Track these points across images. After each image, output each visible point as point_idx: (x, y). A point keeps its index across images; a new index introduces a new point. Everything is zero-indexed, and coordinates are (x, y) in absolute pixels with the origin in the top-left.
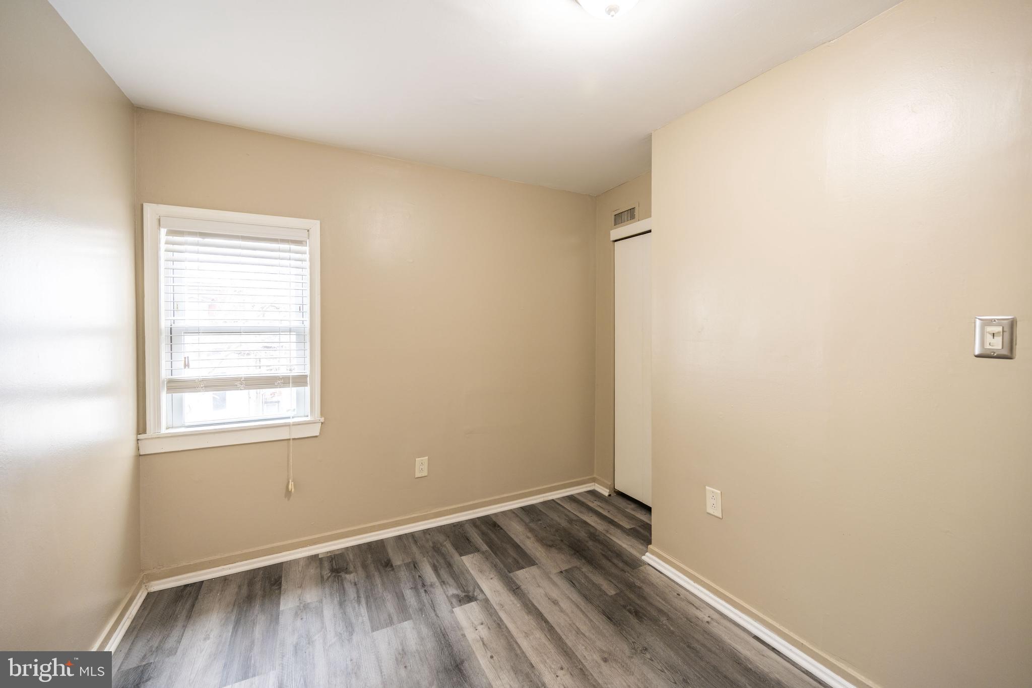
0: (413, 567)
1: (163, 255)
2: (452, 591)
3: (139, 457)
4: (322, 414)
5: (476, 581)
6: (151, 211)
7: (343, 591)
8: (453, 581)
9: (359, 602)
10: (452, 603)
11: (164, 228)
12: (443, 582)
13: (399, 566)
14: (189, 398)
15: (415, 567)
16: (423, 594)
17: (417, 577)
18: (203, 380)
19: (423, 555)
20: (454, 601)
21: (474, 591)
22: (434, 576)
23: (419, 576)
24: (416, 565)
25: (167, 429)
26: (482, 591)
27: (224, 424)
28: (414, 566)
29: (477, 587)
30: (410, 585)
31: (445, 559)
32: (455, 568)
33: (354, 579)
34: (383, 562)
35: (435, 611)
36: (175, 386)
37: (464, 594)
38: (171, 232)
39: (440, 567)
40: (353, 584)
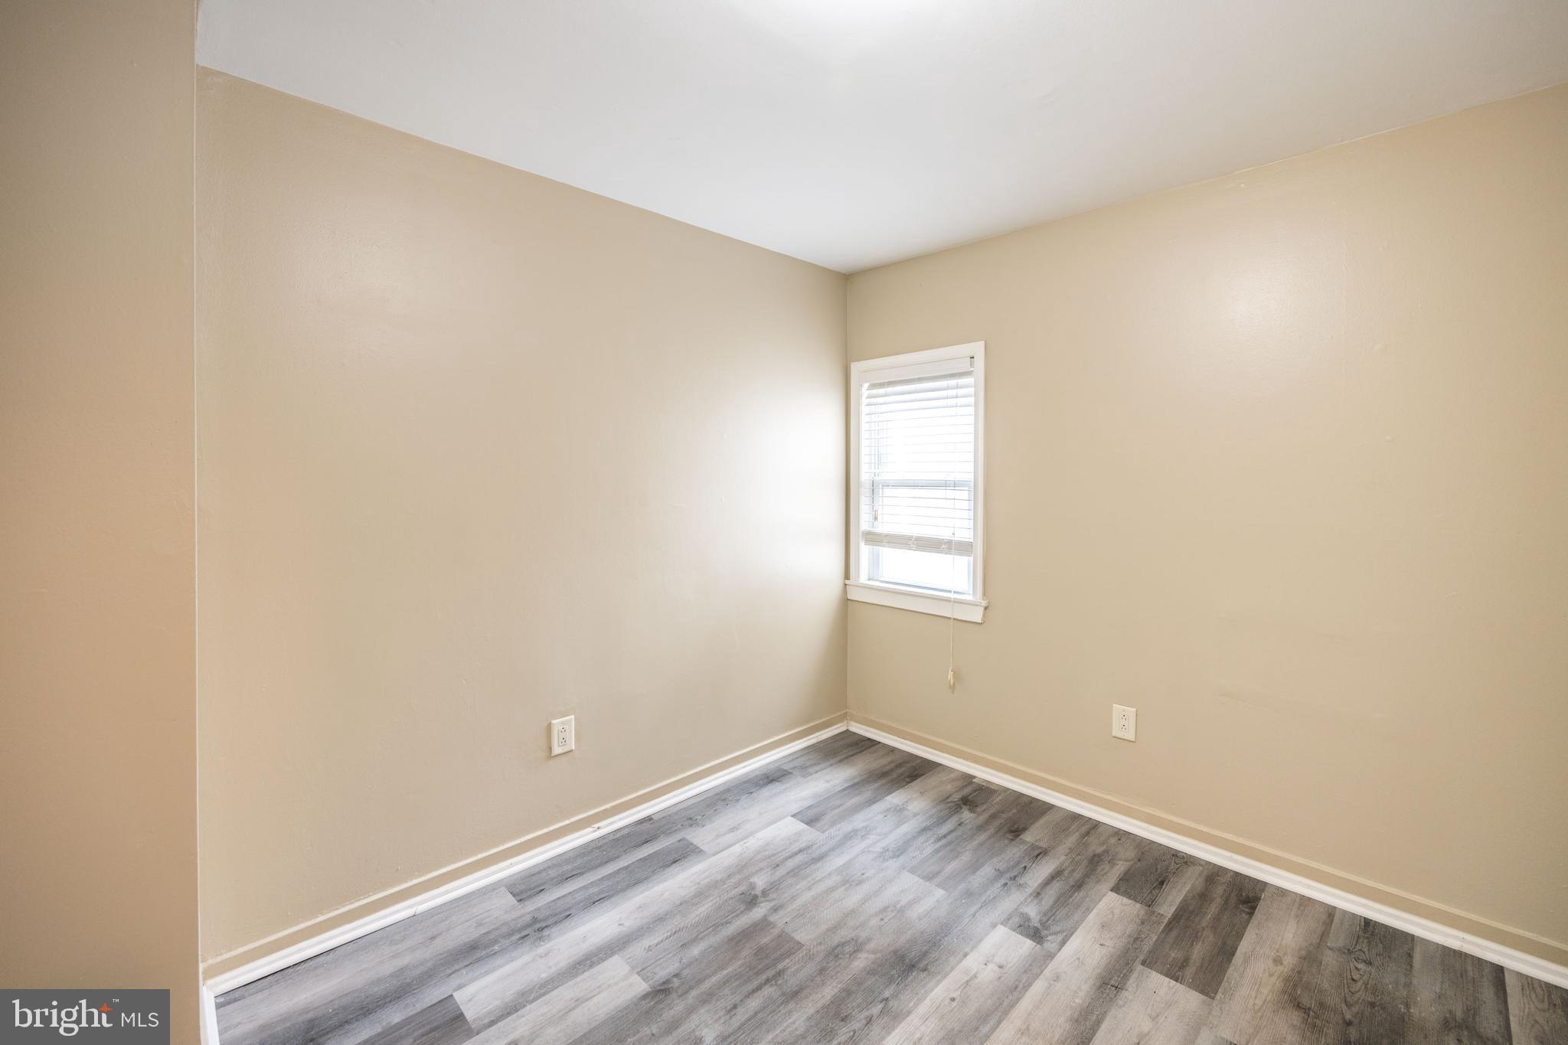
0: (1035, 854)
1: (864, 409)
2: (1033, 911)
3: (846, 604)
4: (984, 594)
5: (1076, 929)
6: (856, 368)
7: (941, 821)
8: (1051, 902)
9: (939, 839)
10: (1009, 919)
11: (866, 382)
12: (1039, 894)
13: (1024, 842)
14: (887, 553)
15: (1037, 856)
16: (999, 885)
17: (1023, 865)
18: (886, 536)
19: (1069, 853)
20: (1016, 920)
21: (1055, 934)
22: (1040, 881)
23: (1025, 867)
24: (1041, 856)
25: (869, 580)
26: (1063, 943)
27: (903, 584)
28: (1039, 854)
29: (1064, 934)
30: (1002, 866)
31: (1087, 876)
32: (1078, 896)
33: (966, 820)
34: (1016, 826)
35: (980, 908)
36: (873, 538)
37: (1037, 925)
38: (873, 386)
39: (1063, 879)
40: (959, 823)
